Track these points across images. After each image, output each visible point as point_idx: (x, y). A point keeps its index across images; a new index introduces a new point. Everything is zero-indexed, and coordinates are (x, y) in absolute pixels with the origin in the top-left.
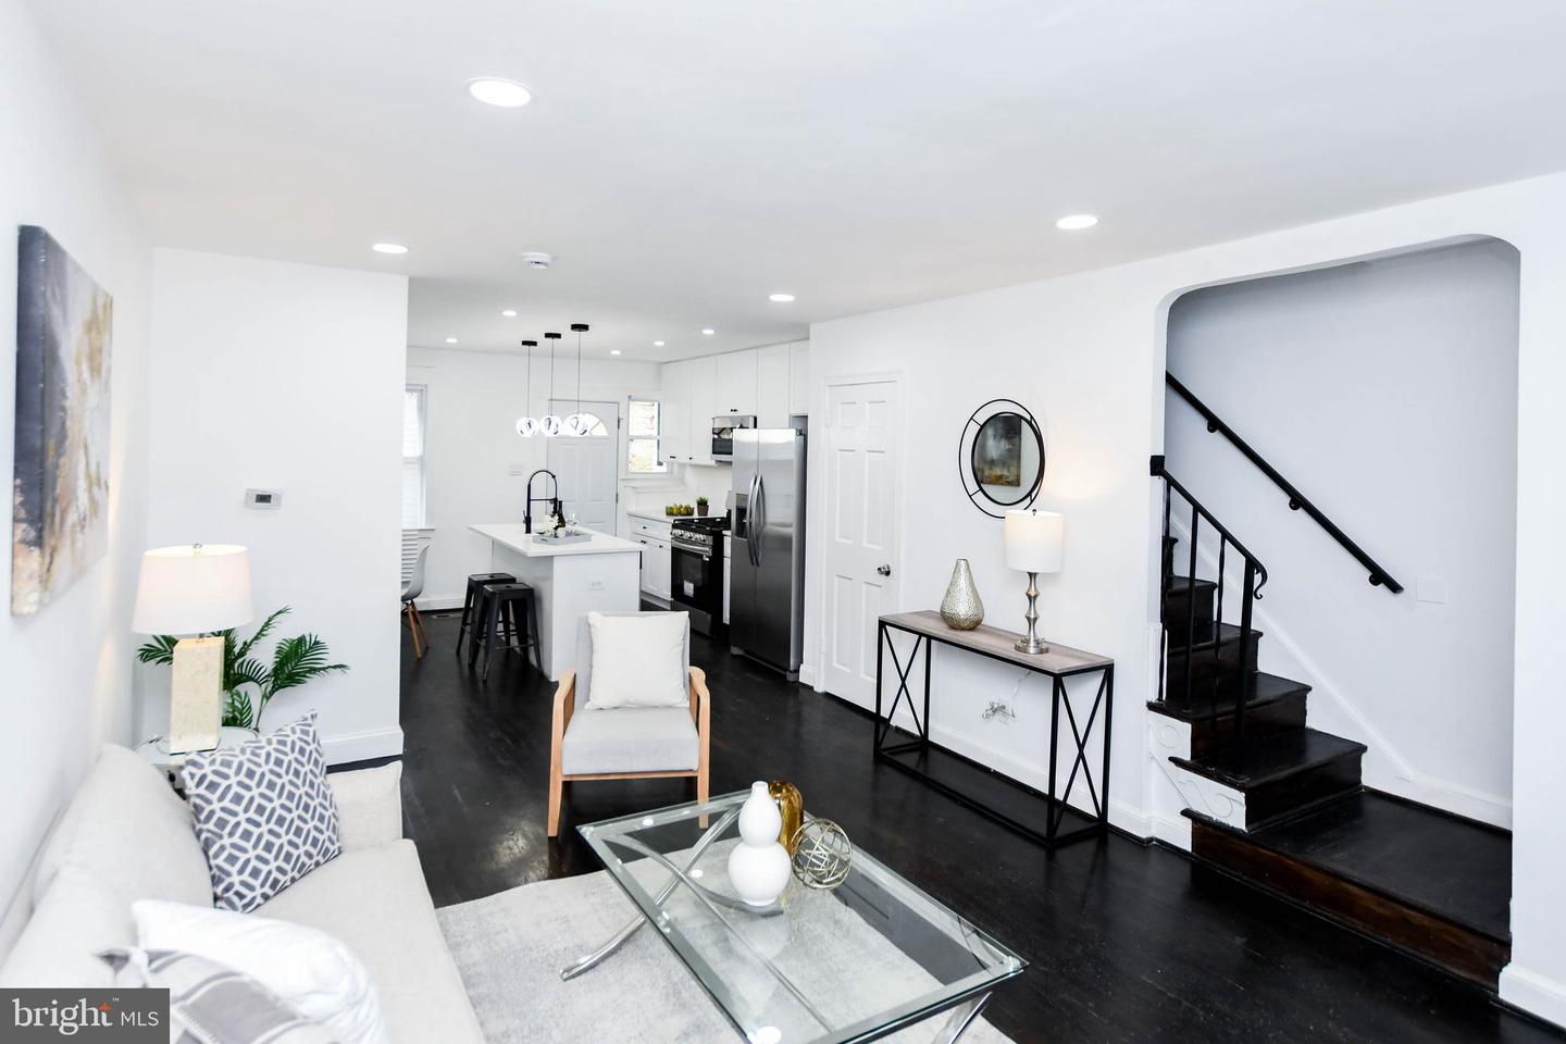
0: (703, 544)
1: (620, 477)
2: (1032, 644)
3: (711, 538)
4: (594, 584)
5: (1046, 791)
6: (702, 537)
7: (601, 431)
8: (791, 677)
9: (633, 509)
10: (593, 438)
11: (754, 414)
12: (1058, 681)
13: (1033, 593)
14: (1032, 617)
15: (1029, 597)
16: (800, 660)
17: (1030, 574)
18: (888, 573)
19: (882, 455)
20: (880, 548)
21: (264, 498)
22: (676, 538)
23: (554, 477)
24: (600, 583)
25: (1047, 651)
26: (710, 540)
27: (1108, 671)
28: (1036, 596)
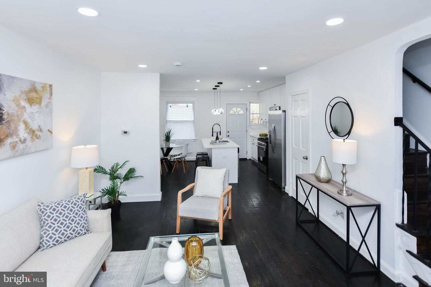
0: (264, 145)
1: (248, 125)
2: (345, 192)
3: (266, 144)
4: (224, 157)
5: (357, 249)
6: (264, 143)
7: (242, 112)
8: (283, 190)
9: (252, 134)
10: (239, 114)
11: (279, 106)
12: (349, 208)
13: (344, 172)
14: (344, 181)
15: (343, 174)
16: (285, 185)
17: (343, 165)
18: (307, 159)
19: (305, 118)
20: (305, 150)
21: (125, 132)
22: (259, 144)
23: (220, 126)
24: (226, 157)
25: (351, 195)
26: (266, 145)
27: (378, 208)
28: (345, 173)
